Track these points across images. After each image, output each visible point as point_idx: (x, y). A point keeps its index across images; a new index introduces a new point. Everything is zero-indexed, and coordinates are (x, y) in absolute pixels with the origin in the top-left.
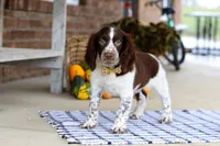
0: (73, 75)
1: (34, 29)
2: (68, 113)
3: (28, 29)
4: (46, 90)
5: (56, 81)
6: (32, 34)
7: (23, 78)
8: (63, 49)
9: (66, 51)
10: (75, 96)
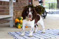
0: (16, 22)
1: (4, 10)
2: (16, 32)
3: (2, 9)
4: (9, 26)
6: (3, 11)
7: (2, 23)
8: (13, 15)
9: (14, 15)
10: (17, 28)
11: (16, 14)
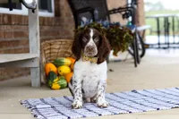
0: (48, 71)
1: (18, 38)
2: (42, 100)
3: (13, 38)
4: (29, 85)
5: (36, 78)
6: (17, 42)
7: (12, 77)
8: (39, 52)
9: (41, 53)
11: (48, 51)
